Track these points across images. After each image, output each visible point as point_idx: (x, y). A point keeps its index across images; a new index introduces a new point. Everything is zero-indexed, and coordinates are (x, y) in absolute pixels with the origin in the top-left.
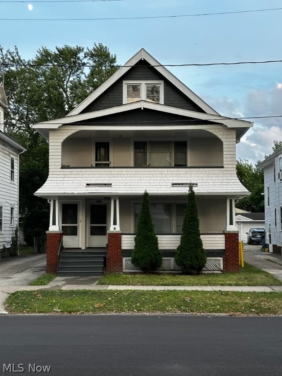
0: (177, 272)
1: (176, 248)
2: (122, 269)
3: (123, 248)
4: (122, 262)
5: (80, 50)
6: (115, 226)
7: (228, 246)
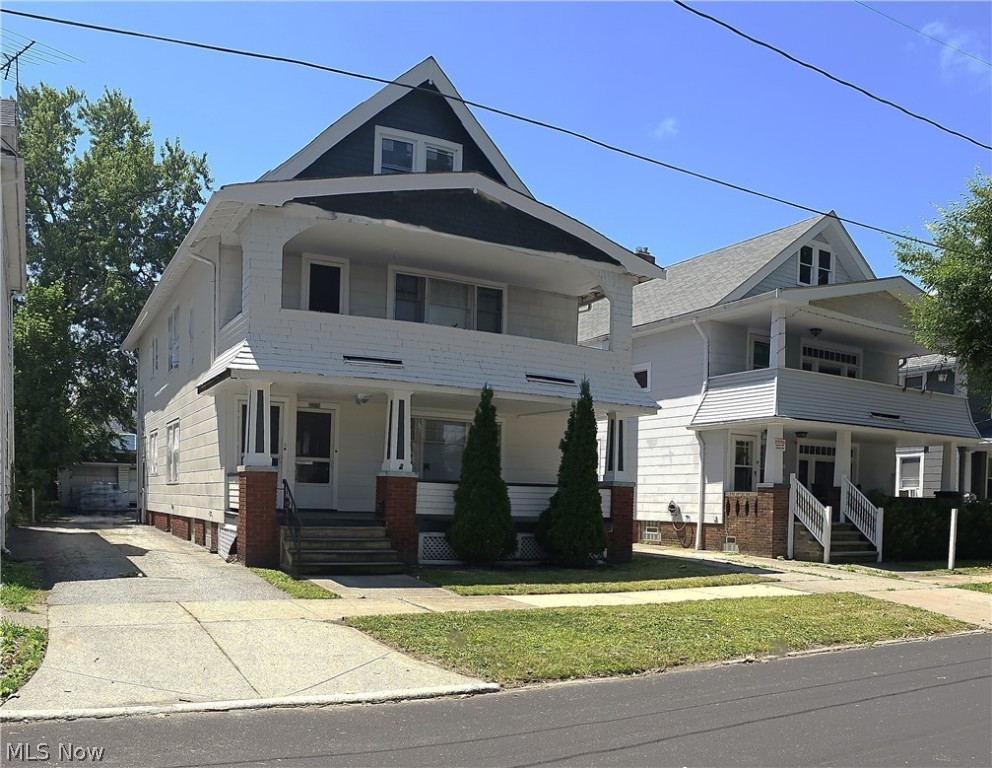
0: (527, 563)
1: (537, 514)
2: (416, 558)
3: (419, 511)
4: (416, 543)
5: (74, 98)
6: (401, 461)
7: (616, 512)
